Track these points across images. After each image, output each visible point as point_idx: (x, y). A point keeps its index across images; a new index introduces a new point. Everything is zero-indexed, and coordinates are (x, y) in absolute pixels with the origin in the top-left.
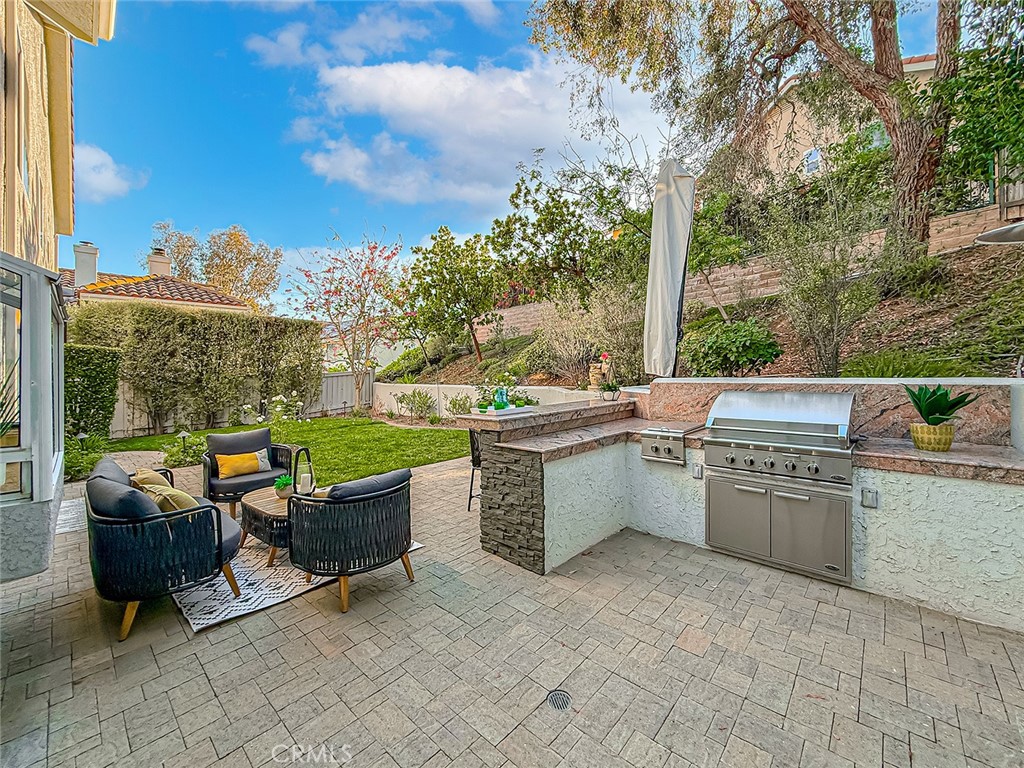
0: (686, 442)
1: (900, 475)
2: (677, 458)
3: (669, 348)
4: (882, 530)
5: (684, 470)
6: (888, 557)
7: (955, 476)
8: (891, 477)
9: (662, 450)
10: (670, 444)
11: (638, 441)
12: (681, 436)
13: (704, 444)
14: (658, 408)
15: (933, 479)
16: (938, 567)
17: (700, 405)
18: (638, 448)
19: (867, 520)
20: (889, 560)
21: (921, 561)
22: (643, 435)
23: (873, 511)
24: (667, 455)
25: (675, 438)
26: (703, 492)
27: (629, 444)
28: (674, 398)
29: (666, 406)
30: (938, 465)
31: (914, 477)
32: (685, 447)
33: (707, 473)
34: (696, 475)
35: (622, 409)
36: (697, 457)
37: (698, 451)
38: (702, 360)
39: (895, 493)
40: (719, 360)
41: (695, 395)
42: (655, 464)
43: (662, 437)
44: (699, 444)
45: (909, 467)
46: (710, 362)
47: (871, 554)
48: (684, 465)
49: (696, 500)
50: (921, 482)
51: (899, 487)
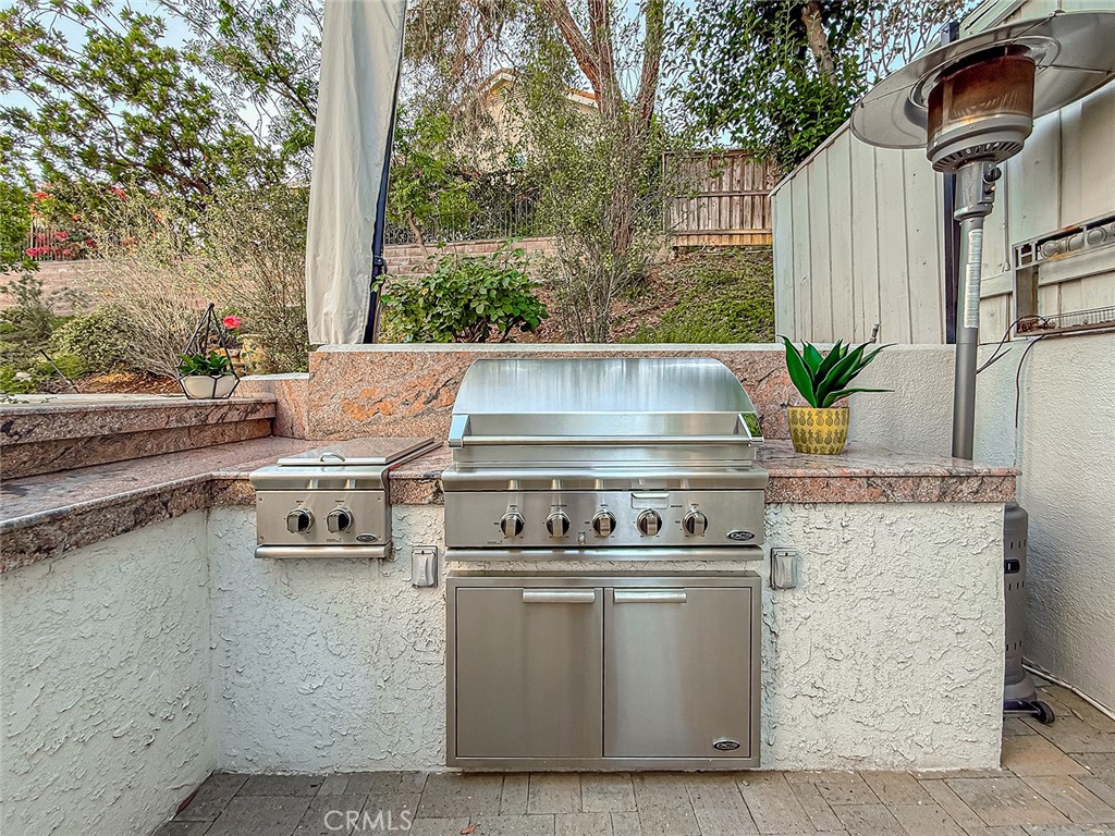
0: (391, 489)
1: (832, 511)
2: (368, 541)
3: (355, 290)
4: (803, 631)
5: (388, 568)
6: (813, 686)
7: (915, 500)
8: (818, 516)
9: (321, 524)
10: (347, 502)
11: (247, 503)
12: (377, 473)
13: (443, 491)
14: (329, 412)
15: (880, 511)
16: (886, 685)
17: (423, 399)
18: (247, 521)
19: (779, 617)
20: (814, 692)
21: (863, 679)
22: (263, 484)
23: (788, 594)
24: (336, 536)
25: (362, 484)
26: (438, 621)
27: (219, 514)
28: (365, 386)
29: (347, 406)
30: (893, 481)
31: (853, 511)
32: (389, 504)
33: (448, 569)
34: (420, 578)
35: (234, 416)
36: (423, 526)
37: (427, 511)
38: (423, 313)
39: (823, 550)
40: (456, 313)
41: (411, 379)
42: (303, 566)
43: (324, 484)
44: (428, 491)
45: (851, 490)
46: (439, 315)
47: (786, 689)
48: (388, 557)
49: (421, 646)
50: (863, 518)
51: (830, 537)
